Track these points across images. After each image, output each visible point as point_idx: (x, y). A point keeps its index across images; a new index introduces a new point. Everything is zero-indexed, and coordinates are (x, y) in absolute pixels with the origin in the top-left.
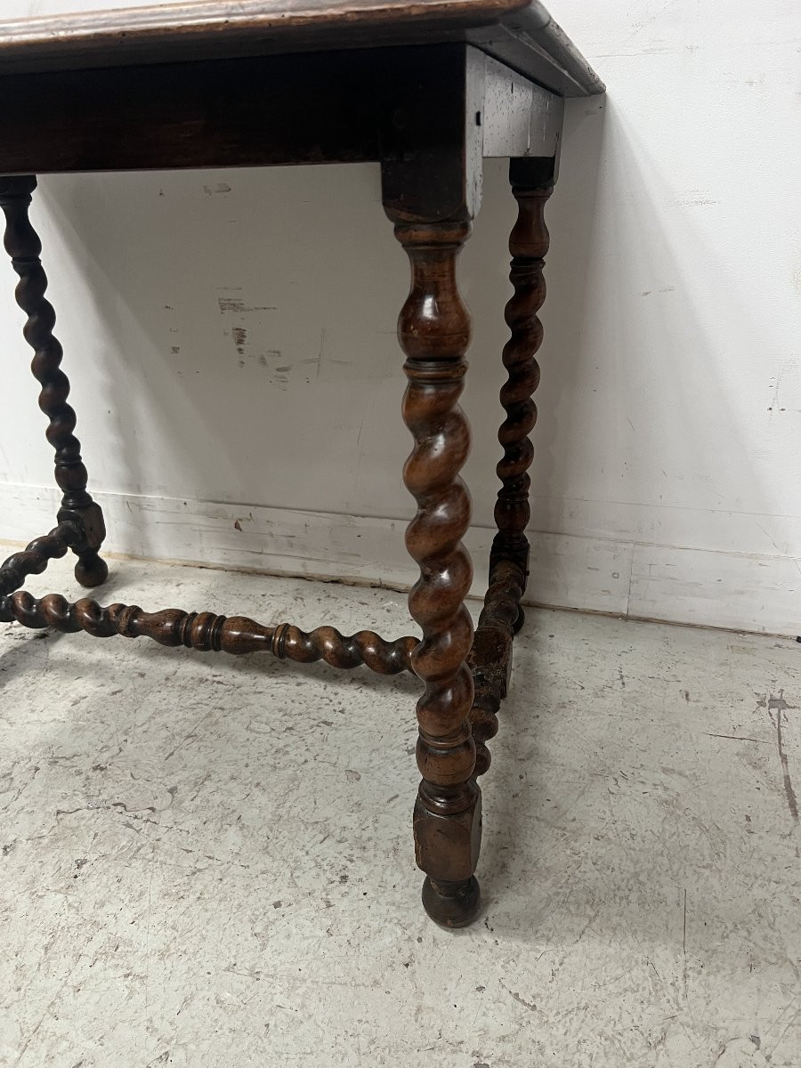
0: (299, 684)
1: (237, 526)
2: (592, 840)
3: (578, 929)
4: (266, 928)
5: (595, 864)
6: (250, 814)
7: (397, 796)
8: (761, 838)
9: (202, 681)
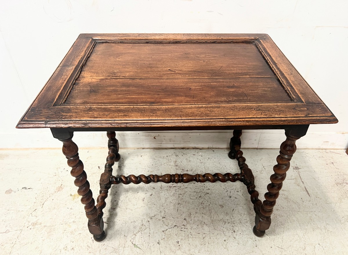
0: (194, 183)
1: (154, 138)
2: (276, 211)
3: (282, 231)
4: (226, 246)
5: (279, 216)
6: (206, 221)
7: (234, 209)
8: (305, 203)
9: (170, 187)
